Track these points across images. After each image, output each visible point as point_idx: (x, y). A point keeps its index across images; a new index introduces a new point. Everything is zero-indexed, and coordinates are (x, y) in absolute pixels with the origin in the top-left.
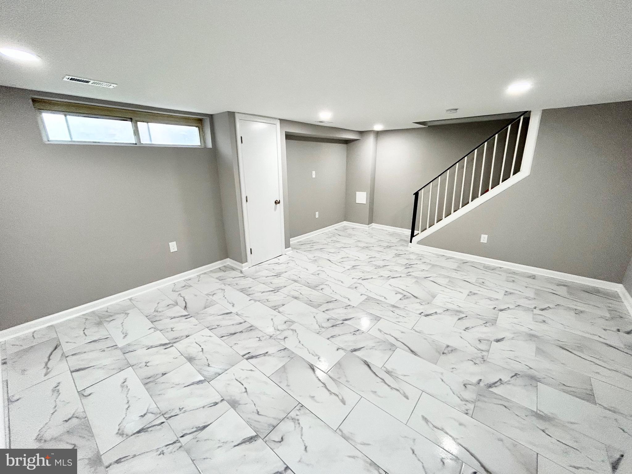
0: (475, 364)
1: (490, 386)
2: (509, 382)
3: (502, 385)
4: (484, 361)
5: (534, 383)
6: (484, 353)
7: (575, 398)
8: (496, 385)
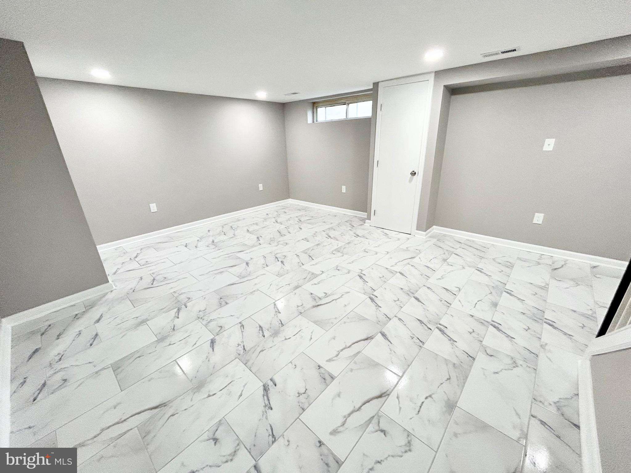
0: (200, 311)
1: (179, 310)
2: (172, 321)
3: (174, 316)
4: (199, 318)
5: (159, 336)
6: (205, 322)
7: (127, 355)
8: (177, 313)
